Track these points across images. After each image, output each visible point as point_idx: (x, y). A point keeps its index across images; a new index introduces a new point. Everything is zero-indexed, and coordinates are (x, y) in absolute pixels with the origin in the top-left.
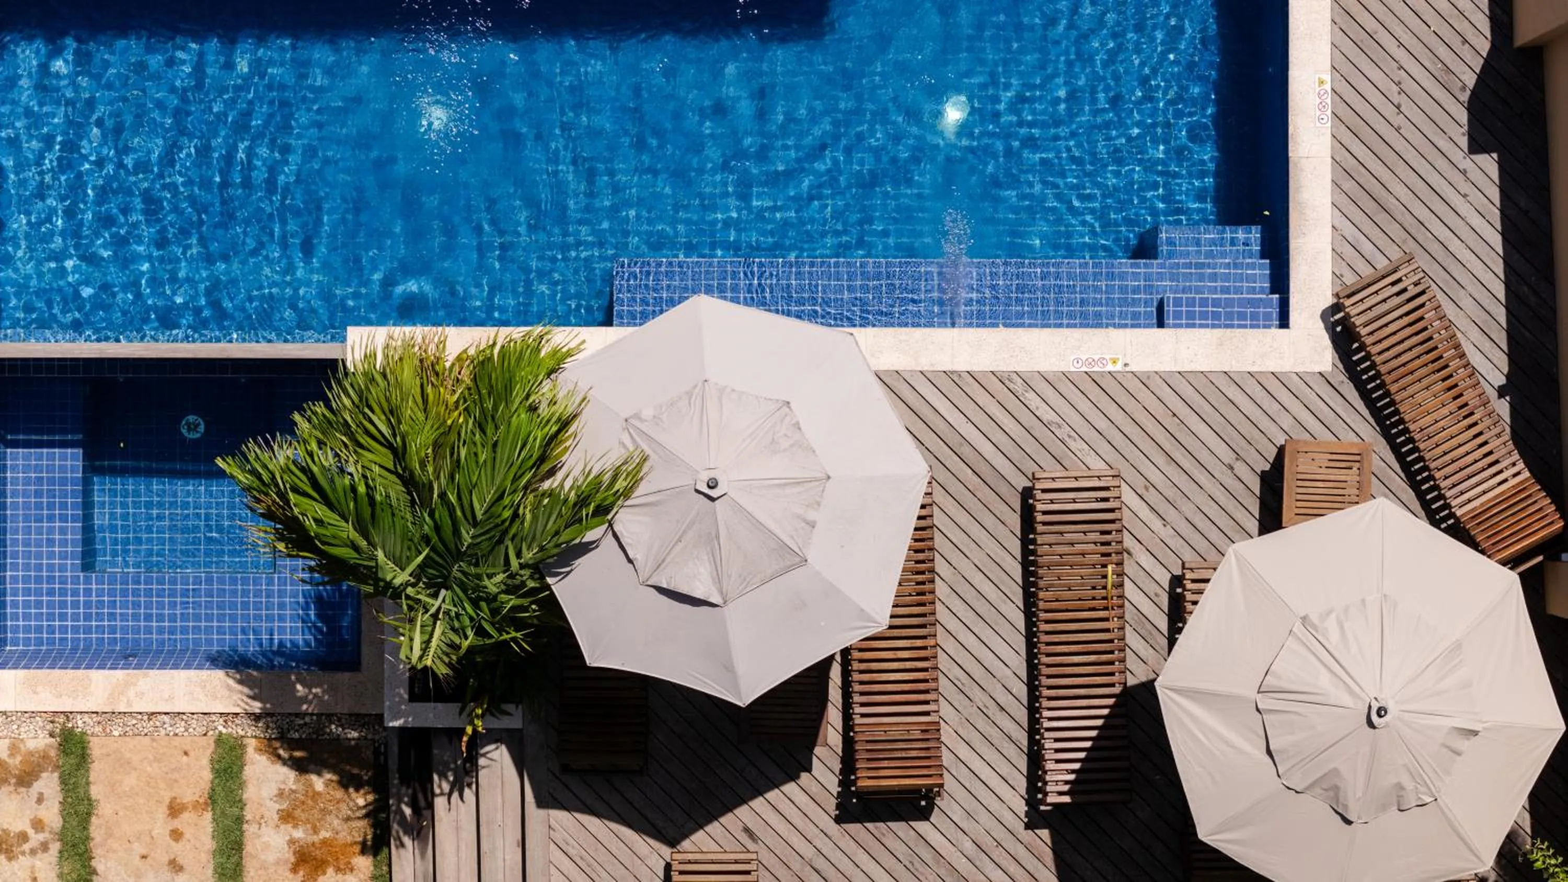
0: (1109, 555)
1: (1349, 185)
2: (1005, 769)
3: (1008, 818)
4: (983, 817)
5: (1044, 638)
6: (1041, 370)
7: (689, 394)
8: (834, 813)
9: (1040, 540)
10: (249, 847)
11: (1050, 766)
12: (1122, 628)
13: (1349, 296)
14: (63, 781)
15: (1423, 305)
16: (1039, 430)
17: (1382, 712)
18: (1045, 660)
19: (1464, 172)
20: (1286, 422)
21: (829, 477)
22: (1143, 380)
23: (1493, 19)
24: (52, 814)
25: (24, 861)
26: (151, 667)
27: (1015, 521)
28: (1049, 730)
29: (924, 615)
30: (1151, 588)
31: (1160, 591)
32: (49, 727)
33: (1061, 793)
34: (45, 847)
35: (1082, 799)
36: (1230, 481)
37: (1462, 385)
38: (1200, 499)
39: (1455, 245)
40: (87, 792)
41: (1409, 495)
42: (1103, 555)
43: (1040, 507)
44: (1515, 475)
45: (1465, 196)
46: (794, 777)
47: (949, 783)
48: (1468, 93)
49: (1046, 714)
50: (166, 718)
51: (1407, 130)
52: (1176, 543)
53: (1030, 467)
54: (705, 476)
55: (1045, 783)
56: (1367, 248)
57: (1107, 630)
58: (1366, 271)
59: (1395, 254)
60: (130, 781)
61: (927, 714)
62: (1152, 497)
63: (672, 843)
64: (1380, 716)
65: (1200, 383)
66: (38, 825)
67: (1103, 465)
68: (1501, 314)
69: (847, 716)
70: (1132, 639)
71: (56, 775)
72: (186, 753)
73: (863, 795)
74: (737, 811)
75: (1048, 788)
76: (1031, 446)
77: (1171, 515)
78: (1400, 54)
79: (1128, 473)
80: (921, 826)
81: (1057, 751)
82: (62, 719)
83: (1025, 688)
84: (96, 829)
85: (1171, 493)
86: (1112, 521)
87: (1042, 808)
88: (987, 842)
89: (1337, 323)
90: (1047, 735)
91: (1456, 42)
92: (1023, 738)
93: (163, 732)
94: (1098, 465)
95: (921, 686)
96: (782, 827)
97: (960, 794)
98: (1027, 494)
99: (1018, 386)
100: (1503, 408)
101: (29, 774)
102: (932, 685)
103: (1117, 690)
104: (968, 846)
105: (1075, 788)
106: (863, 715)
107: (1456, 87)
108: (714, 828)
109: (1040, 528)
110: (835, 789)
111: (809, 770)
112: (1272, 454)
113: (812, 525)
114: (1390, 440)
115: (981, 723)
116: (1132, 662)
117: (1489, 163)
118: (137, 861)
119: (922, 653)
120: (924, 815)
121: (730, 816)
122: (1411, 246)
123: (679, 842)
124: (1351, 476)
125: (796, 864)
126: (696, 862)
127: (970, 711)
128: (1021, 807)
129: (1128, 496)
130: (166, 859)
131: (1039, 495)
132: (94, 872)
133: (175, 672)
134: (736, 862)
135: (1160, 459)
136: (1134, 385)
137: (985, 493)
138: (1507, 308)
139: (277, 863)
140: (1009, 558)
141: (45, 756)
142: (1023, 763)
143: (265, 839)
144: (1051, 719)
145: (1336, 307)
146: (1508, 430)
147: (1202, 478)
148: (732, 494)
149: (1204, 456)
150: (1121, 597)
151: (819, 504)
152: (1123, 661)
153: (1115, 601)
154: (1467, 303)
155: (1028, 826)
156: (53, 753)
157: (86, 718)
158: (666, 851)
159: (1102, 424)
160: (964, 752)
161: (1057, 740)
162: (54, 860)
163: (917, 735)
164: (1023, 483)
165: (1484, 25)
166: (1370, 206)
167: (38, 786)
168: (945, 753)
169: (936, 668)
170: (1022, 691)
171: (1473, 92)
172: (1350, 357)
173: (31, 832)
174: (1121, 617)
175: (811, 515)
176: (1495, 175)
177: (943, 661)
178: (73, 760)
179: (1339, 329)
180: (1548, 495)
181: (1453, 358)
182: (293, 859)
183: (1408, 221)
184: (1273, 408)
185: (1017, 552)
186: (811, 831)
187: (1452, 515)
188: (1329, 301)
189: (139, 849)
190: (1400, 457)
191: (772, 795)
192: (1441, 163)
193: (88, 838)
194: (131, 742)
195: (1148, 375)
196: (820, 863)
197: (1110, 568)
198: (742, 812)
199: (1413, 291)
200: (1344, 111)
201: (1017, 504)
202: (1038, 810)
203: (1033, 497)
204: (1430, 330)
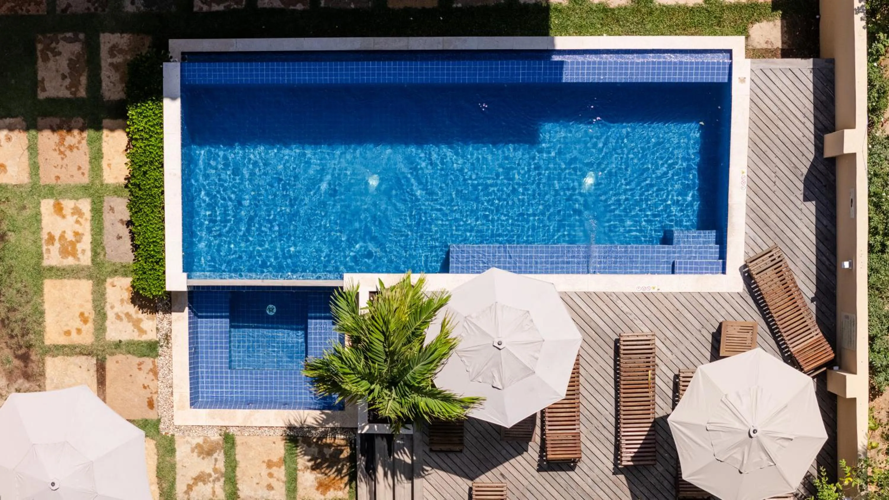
0: (649, 367)
1: (753, 215)
2: (605, 451)
3: (607, 471)
4: (596, 470)
5: (623, 400)
6: (624, 291)
7: (490, 308)
8: (536, 468)
9: (622, 360)
10: (299, 480)
11: (624, 450)
12: (654, 396)
13: (751, 262)
14: (225, 454)
15: (781, 266)
16: (622, 316)
17: (755, 431)
18: (622, 408)
19: (801, 210)
20: (723, 313)
21: (544, 341)
22: (665, 295)
23: (816, 146)
24: (221, 465)
25: (210, 485)
26: (260, 408)
27: (612, 353)
28: (623, 436)
29: (574, 390)
30: (666, 379)
31: (669, 380)
32: (219, 432)
33: (629, 461)
34: (218, 479)
35: (637, 463)
36: (699, 337)
37: (796, 298)
38: (687, 344)
39: (796, 240)
40: (235, 458)
41: (772, 342)
42: (647, 367)
43: (622, 347)
44: (817, 335)
45: (801, 220)
46: (520, 454)
47: (584, 458)
48: (804, 177)
49: (623, 430)
50: (266, 429)
51: (778, 193)
52: (676, 361)
53: (618, 331)
54: (497, 340)
55: (622, 457)
56: (759, 241)
57: (648, 397)
58: (759, 251)
59: (771, 244)
60: (252, 454)
61: (574, 429)
62: (667, 343)
63: (472, 479)
64: (754, 433)
65: (689, 297)
66: (215, 470)
67: (648, 330)
68: (814, 269)
69: (543, 430)
70: (658, 400)
71: (222, 451)
72: (274, 443)
73: (548, 461)
74: (498, 467)
75: (623, 459)
76: (619, 322)
77: (675, 350)
78: (776, 160)
79: (658, 333)
80: (571, 473)
81: (627, 444)
82: (224, 429)
83: (614, 419)
84: (239, 472)
85: (675, 341)
86: (651, 353)
87: (620, 466)
88: (597, 480)
89: (746, 272)
90: (623, 438)
91: (800, 155)
92: (613, 440)
93: (265, 434)
94: (646, 330)
95: (573, 418)
96: (516, 474)
97: (587, 461)
98: (617, 341)
99: (614, 298)
100: (813, 307)
101: (212, 450)
102: (577, 418)
103: (652, 420)
104: (590, 481)
105: (633, 459)
106: (550, 430)
107: (799, 174)
108: (489, 474)
109: (622, 356)
110: (537, 458)
111: (527, 451)
112: (717, 325)
113: (537, 359)
114: (766, 319)
115: (596, 433)
116: (657, 409)
117: (811, 206)
118: (255, 485)
119: (573, 405)
120: (572, 469)
121: (495, 469)
122: (777, 241)
123: (474, 479)
124: (749, 336)
125: (521, 488)
126: (481, 487)
127: (592, 428)
128: (611, 466)
129: (658, 343)
130: (266, 484)
131: (622, 343)
132: (238, 489)
133: (269, 410)
134: (497, 487)
135: (671, 328)
136: (662, 298)
137: (600, 341)
138: (816, 266)
139: (311, 486)
140: (609, 367)
141: (218, 444)
142: (612, 449)
143: (306, 477)
144: (624, 432)
145: (745, 266)
146: (814, 316)
147: (688, 335)
148: (508, 347)
149: (689, 326)
150: (654, 383)
151: (539, 351)
152: (654, 409)
153: (651, 385)
154: (799, 264)
155: (614, 474)
156: (221, 442)
157: (234, 428)
158: (470, 483)
159: (648, 313)
160: (589, 444)
161: (627, 440)
162: (222, 484)
163: (571, 438)
164: (616, 337)
165: (812, 148)
166: (761, 224)
167: (215, 455)
168: (582, 445)
169: (579, 411)
170: (613, 420)
171: (806, 177)
172: (750, 286)
173: (213, 473)
174: (654, 391)
175: (537, 355)
176: (814, 210)
177: (582, 409)
178: (229, 445)
179: (746, 274)
180: (829, 343)
181: (793, 287)
182: (317, 485)
183: (777, 230)
184: (718, 307)
185: (612, 365)
186: (527, 475)
187: (789, 351)
188: (743, 263)
189: (255, 480)
190: (770, 327)
191: (512, 461)
192: (792, 206)
193: (235, 476)
194: (252, 438)
195: (667, 294)
196: (531, 488)
197: (650, 372)
198: (500, 468)
199: (778, 260)
200: (752, 185)
201: (613, 346)
202: (618, 468)
203: (619, 343)
204: (785, 275)
